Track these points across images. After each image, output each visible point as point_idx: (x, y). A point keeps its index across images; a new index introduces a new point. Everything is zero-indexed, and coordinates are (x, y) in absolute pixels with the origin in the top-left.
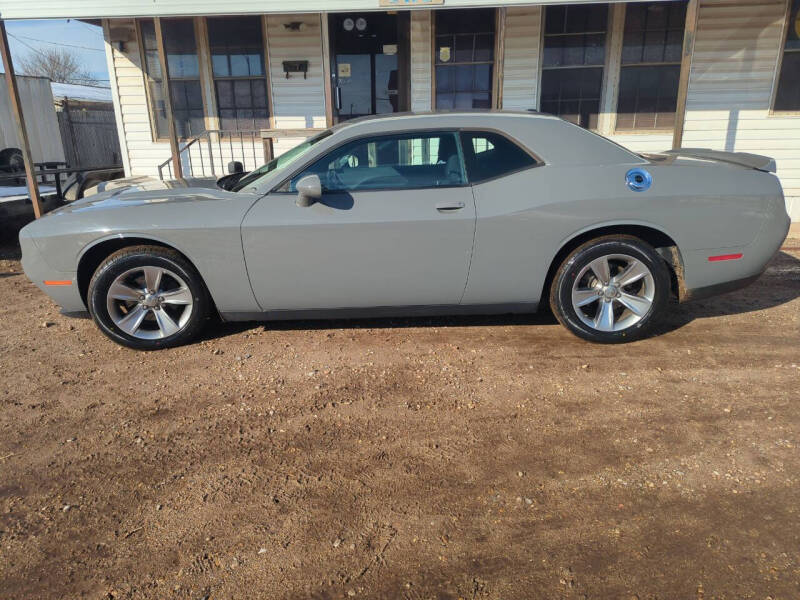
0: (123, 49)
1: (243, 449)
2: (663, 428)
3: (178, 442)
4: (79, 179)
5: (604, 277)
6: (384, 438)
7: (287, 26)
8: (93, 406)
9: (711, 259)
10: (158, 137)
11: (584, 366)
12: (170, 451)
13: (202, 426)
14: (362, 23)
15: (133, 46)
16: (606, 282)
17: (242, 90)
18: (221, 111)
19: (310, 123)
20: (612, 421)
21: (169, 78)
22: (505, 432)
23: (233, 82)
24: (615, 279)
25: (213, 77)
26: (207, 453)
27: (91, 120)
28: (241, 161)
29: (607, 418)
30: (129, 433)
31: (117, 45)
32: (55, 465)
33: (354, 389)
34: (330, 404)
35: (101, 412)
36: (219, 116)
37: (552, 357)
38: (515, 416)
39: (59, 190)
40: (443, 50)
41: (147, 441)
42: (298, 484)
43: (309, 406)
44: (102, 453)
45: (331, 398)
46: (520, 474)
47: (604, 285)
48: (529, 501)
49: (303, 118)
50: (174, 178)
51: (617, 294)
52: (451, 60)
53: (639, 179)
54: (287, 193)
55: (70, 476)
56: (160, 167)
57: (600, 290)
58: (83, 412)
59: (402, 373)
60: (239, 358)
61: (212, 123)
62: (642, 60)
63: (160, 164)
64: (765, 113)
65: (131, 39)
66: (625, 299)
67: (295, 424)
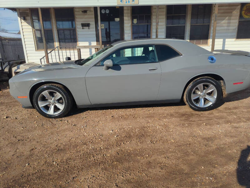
0: (25, 19)
1: (96, 164)
2: (242, 145)
3: (70, 162)
4: (9, 64)
5: (201, 90)
6: (147, 156)
7: (82, 12)
8: (32, 150)
9: (234, 84)
10: (38, 49)
11: (204, 124)
12: (68, 167)
13: (77, 155)
14: (108, 11)
15: (28, 18)
16: (202, 92)
17: (67, 33)
18: (60, 40)
19: (90, 44)
20: (224, 144)
21: (44, 29)
22: (190, 151)
23: (64, 30)
24: (204, 91)
25: (57, 28)
26: (83, 166)
27: (10, 44)
28: (70, 57)
29: (222, 143)
30: (49, 160)
31: (22, 18)
32: (24, 176)
33: (129, 137)
34: (122, 143)
35: (36, 152)
36: (59, 42)
37: (192, 121)
38: (190, 144)
39: (2, 68)
40: (134, 20)
41: (58, 163)
42: (123, 177)
43: (115, 144)
44: (41, 169)
45: (122, 141)
46: (203, 167)
47: (201, 93)
48: (211, 178)
49: (88, 42)
50: (46, 63)
51: (205, 96)
52: (137, 23)
53: (212, 59)
54: (100, 66)
55: (31, 180)
56: (41, 59)
57: (200, 94)
58: (29, 152)
59: (143, 130)
60: (83, 127)
61: (57, 44)
62: (197, 23)
63: (41, 58)
64: (234, 40)
65: (27, 16)
66: (207, 97)
67: (112, 152)
